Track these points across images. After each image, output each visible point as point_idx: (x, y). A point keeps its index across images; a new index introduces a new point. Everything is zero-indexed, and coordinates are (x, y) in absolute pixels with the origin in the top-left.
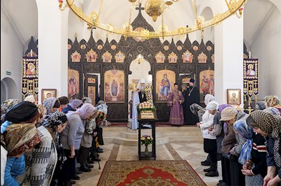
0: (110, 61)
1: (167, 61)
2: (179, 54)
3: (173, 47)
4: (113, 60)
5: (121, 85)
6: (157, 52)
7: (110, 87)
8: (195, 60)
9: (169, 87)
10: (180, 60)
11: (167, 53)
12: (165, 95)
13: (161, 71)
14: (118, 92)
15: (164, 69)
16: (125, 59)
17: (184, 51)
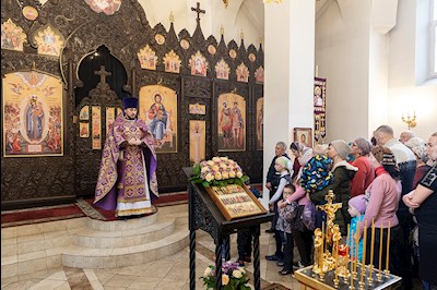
0: (20, 48)
1: (161, 66)
2: (185, 56)
3: (172, 41)
4: (31, 48)
5: (54, 111)
6: (142, 45)
7: (22, 115)
8: (211, 72)
9: (164, 122)
10: (186, 68)
11: (160, 51)
12: (158, 137)
13: (149, 87)
14: (46, 130)
15: (155, 82)
16: (65, 51)
17: (192, 51)
